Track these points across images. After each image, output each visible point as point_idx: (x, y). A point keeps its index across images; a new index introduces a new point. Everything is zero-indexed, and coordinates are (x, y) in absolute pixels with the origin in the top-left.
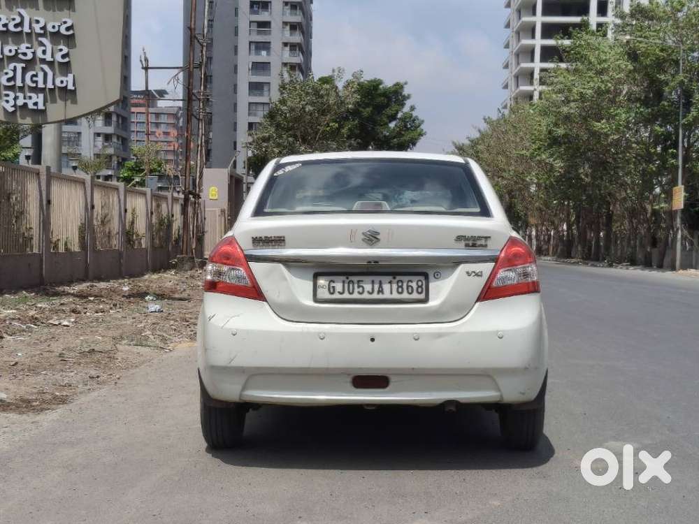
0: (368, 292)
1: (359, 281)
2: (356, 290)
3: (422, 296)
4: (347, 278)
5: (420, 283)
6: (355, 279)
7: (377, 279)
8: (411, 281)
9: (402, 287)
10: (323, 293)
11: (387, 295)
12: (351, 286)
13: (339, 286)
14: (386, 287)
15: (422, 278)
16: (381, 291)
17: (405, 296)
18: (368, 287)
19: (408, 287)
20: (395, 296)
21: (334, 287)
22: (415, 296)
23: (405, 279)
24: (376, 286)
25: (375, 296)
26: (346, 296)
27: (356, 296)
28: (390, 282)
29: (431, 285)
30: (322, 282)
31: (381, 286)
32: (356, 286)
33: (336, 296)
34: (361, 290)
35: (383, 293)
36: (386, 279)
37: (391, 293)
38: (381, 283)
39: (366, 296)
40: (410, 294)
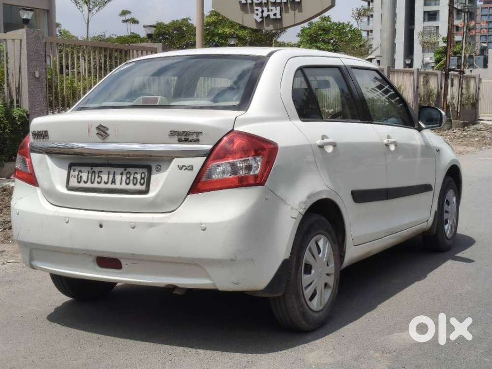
0: (105, 182)
1: (100, 172)
2: (97, 179)
3: (143, 188)
4: (92, 169)
5: (143, 176)
6: (97, 169)
7: (112, 170)
8: (136, 173)
9: (129, 178)
10: (74, 182)
11: (117, 186)
12: (93, 175)
13: (85, 176)
14: (118, 178)
15: (145, 170)
16: (114, 182)
17: (131, 187)
18: (105, 177)
19: (134, 178)
20: (124, 186)
21: (81, 177)
22: (139, 187)
23: (132, 170)
24: (111, 177)
25: (110, 186)
26: (89, 185)
27: (95, 185)
28: (122, 174)
29: (153, 177)
30: (74, 173)
31: (114, 177)
32: (97, 176)
33: (82, 185)
34: (99, 180)
35: (115, 184)
36: (119, 170)
37: (121, 184)
38: (114, 174)
39: (103, 186)
40: (135, 185)
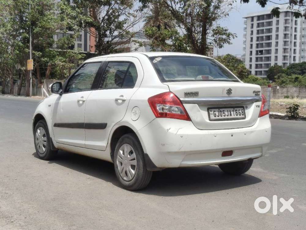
0: (227, 115)
1: (223, 111)
2: (223, 115)
3: (243, 116)
4: (219, 110)
5: (242, 111)
6: (222, 110)
7: (229, 109)
8: (239, 110)
9: (237, 113)
10: (212, 117)
11: (233, 117)
12: (221, 113)
13: (217, 113)
14: (232, 113)
15: (242, 109)
16: (231, 115)
17: (239, 116)
18: (226, 113)
19: (239, 112)
20: (236, 117)
21: (215, 114)
22: (242, 116)
23: (238, 109)
24: (229, 113)
25: (229, 117)
26: (220, 117)
27: (223, 117)
28: (233, 111)
29: (246, 111)
30: (212, 113)
31: (230, 113)
32: (222, 113)
33: (217, 118)
34: (224, 114)
36: (232, 109)
37: (234, 115)
38: (230, 111)
39: (226, 117)
40: (240, 115)
